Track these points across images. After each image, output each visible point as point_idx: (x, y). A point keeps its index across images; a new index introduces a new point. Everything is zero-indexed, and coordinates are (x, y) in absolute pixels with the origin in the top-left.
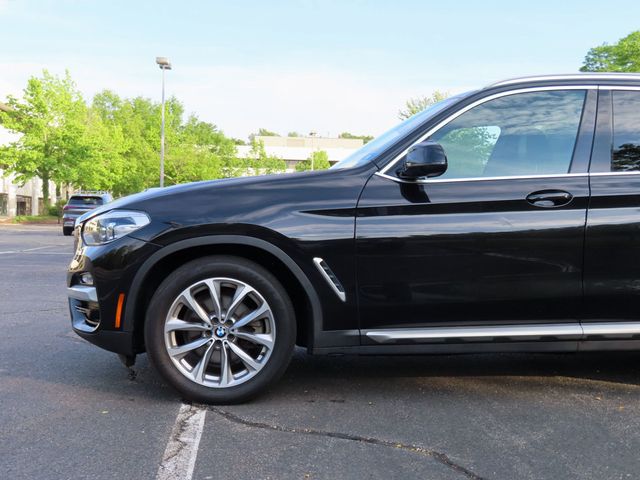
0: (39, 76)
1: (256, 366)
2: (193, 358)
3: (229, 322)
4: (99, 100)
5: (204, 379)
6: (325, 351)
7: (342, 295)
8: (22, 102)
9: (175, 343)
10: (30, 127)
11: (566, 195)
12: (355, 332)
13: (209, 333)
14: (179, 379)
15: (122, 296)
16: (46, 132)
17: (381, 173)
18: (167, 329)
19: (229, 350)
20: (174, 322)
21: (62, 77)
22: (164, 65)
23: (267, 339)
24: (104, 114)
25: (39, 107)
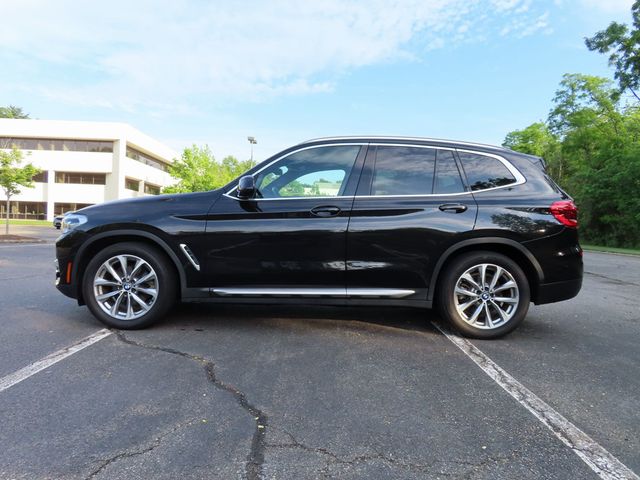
0: (190, 147)
1: (147, 308)
2: (111, 301)
3: (132, 281)
4: (226, 162)
5: (116, 313)
6: (189, 300)
7: (198, 267)
8: (181, 162)
9: (101, 293)
10: (185, 176)
11: (336, 209)
12: (207, 289)
13: (121, 287)
14: (101, 313)
15: (70, 265)
16: (193, 179)
17: (227, 195)
18: (95, 284)
19: (132, 298)
20: (100, 280)
21: (204, 148)
22: (252, 140)
23: (153, 292)
24: (228, 169)
25: (190, 164)
